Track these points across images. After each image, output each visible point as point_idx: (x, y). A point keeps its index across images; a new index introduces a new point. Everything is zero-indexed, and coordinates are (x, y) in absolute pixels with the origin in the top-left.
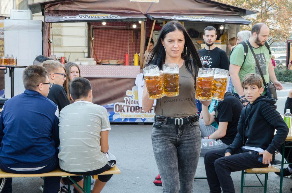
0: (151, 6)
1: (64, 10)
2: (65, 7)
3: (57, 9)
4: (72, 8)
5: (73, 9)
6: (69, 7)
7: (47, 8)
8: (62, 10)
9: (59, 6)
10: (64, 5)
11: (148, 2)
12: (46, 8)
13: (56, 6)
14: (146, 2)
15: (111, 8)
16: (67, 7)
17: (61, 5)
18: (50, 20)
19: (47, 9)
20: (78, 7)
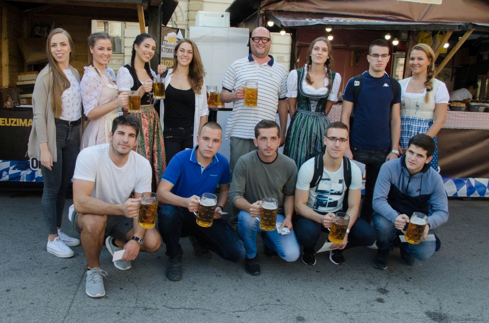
0: (429, 9)
1: (291, 10)
2: (294, 6)
3: (280, 9)
4: (303, 7)
5: (306, 10)
6: (299, 6)
7: (263, 7)
8: (288, 10)
9: (283, 3)
10: (291, 3)
11: (424, 2)
12: (261, 6)
13: (280, 4)
14: (421, 2)
15: (366, 11)
16: (296, 5)
17: (286, 3)
18: (290, 23)
19: (264, 9)
20: (313, 6)
